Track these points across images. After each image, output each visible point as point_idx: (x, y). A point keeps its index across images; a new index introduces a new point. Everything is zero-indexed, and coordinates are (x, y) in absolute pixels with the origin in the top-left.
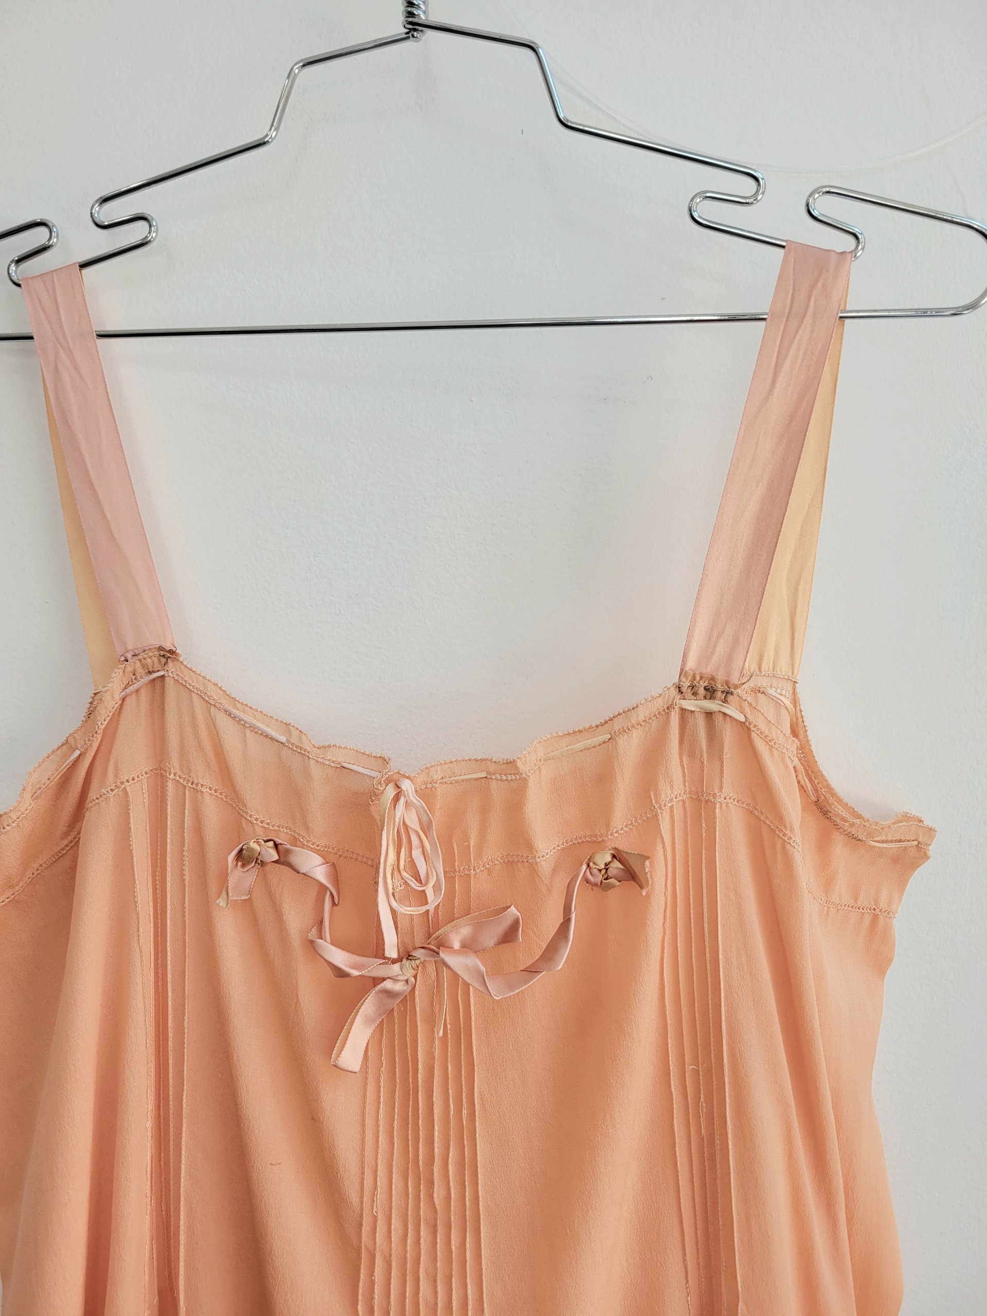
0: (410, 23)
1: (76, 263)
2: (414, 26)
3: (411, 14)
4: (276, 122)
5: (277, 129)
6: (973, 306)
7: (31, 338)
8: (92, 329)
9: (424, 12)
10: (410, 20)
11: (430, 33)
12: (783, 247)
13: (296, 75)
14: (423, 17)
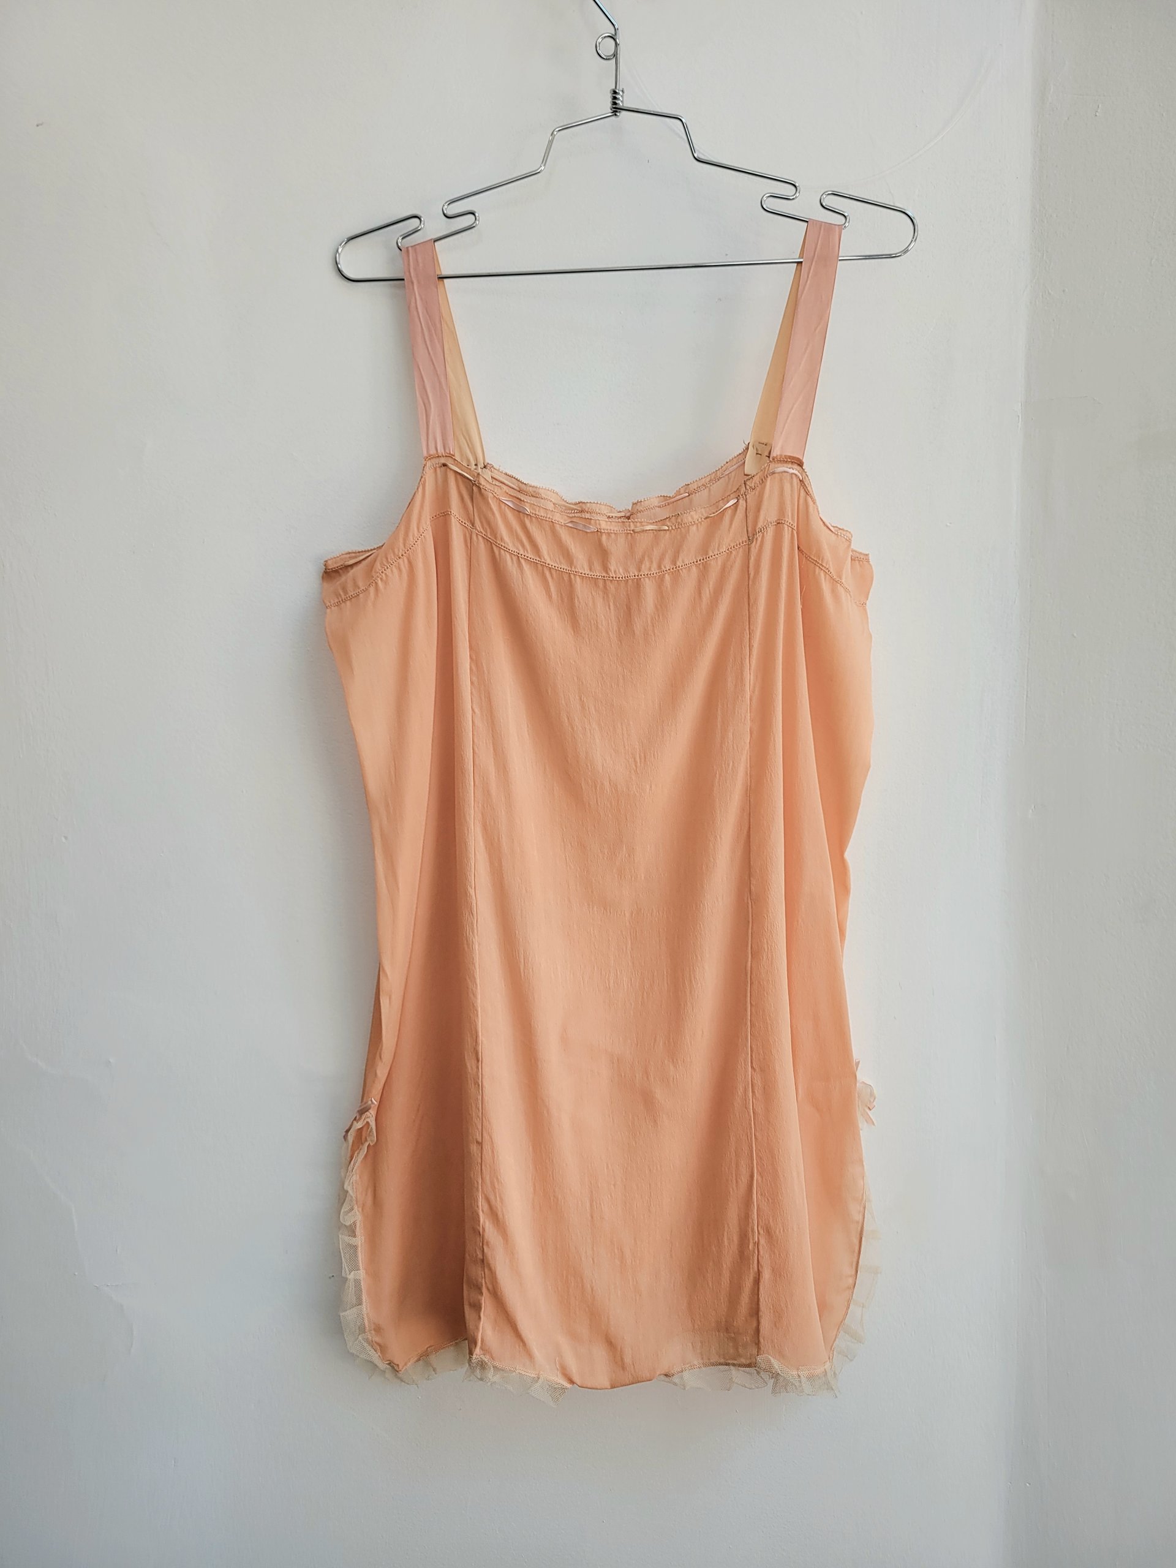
0: (614, 108)
1: (431, 240)
2: (616, 109)
3: (615, 103)
4: (544, 161)
5: (545, 165)
6: (906, 251)
7: (403, 280)
8: (435, 272)
9: (622, 102)
10: (614, 106)
11: (624, 113)
12: (807, 222)
13: (555, 135)
14: (621, 104)
